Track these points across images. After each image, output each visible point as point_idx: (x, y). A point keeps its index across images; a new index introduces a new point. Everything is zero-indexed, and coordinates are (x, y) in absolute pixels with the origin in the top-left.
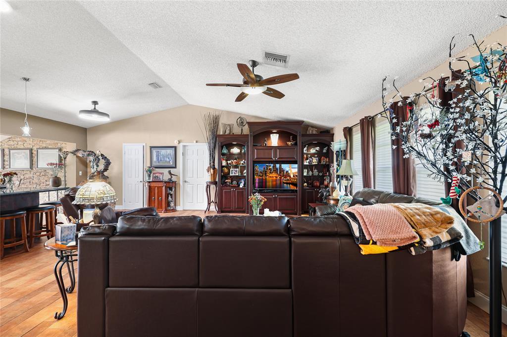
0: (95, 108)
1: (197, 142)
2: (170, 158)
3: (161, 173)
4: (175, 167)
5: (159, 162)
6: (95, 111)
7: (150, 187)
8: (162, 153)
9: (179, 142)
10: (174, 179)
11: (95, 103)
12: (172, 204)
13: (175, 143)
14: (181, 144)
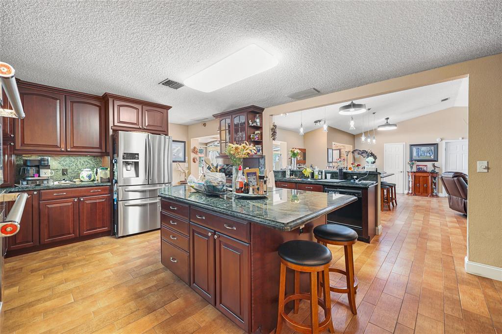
0: (387, 122)
1: (463, 139)
2: (431, 154)
3: (425, 166)
4: (437, 161)
5: (419, 157)
6: (388, 124)
7: (415, 176)
8: (422, 150)
9: (442, 140)
10: (437, 170)
11: (387, 119)
12: (435, 191)
13: (437, 141)
14: (444, 142)
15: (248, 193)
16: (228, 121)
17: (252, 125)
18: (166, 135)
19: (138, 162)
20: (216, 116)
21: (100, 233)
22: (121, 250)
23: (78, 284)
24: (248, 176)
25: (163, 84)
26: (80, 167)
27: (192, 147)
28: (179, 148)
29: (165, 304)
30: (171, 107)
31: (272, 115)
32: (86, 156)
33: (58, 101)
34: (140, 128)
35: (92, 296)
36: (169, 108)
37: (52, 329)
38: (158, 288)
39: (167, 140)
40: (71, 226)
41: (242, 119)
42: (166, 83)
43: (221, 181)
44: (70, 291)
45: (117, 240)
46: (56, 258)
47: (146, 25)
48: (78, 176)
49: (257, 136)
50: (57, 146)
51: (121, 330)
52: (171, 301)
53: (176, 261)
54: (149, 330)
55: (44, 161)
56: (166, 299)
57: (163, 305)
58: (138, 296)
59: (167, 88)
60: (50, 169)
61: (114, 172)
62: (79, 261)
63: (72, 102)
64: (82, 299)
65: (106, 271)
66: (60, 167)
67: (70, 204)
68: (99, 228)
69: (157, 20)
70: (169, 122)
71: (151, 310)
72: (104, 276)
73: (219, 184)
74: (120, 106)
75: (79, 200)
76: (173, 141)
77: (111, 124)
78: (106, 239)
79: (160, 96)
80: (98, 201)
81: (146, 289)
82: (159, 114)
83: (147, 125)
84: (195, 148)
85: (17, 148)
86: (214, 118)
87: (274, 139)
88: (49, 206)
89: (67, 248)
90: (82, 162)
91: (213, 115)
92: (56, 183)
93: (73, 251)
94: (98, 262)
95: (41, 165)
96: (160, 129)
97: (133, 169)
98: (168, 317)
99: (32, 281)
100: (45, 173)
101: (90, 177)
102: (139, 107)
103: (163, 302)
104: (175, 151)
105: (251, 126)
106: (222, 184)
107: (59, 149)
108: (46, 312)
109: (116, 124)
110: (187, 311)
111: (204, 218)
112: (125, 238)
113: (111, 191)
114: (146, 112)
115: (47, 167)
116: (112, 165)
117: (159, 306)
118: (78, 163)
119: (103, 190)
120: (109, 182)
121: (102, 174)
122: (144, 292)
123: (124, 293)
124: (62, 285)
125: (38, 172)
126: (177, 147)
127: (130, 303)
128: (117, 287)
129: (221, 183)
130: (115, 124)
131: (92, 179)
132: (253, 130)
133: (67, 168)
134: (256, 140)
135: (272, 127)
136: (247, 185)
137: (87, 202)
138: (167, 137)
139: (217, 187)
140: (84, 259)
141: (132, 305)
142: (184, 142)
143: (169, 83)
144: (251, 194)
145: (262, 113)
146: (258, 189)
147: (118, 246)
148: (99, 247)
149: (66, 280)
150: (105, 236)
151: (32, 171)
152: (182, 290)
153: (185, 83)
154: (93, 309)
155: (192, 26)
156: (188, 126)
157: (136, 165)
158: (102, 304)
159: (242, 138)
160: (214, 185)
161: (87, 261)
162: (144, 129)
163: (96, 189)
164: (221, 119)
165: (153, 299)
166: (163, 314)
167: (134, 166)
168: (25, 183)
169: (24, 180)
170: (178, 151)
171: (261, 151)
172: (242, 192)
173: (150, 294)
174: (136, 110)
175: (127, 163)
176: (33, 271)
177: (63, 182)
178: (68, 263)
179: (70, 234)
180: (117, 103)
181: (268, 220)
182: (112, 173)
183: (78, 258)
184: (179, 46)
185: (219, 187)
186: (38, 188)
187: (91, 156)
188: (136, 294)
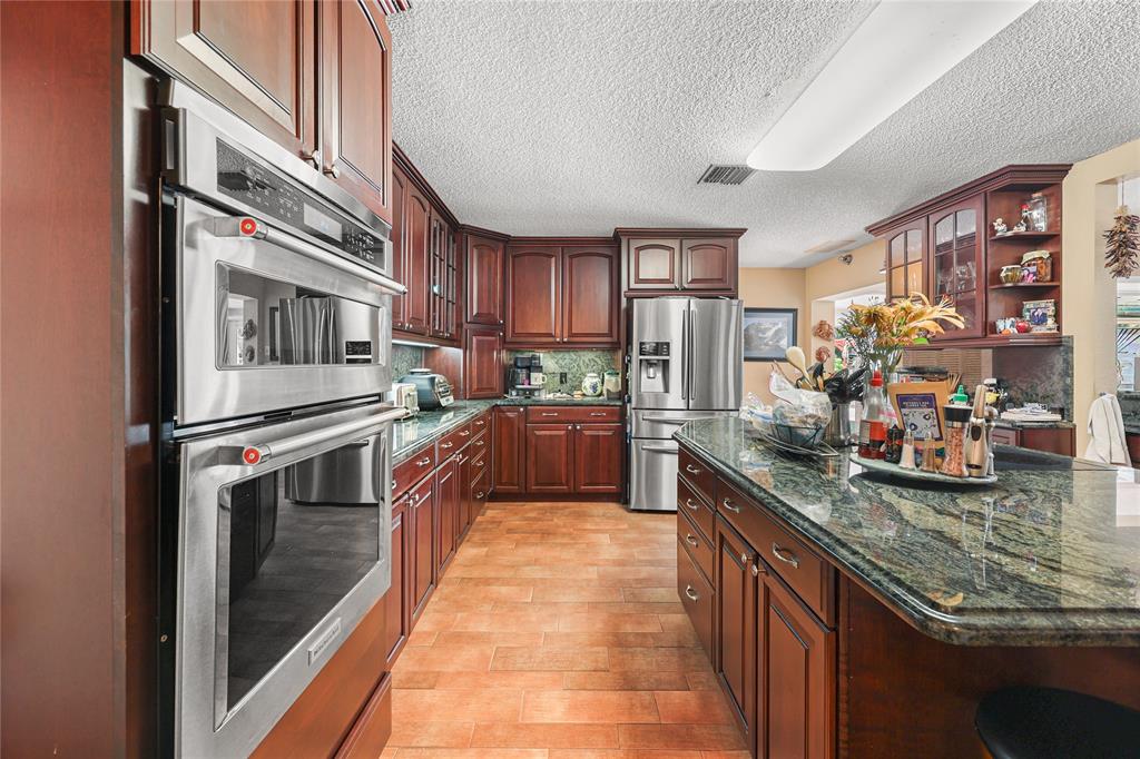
15: (897, 461)
16: (916, 237)
17: (1009, 234)
18: (731, 298)
19: (668, 361)
20: (874, 230)
21: (604, 493)
22: (627, 536)
23: (547, 574)
24: (904, 407)
25: (706, 180)
26: (584, 370)
27: (815, 322)
28: (780, 326)
29: (658, 686)
30: (746, 230)
31: (1113, 181)
32: (591, 349)
33: (553, 259)
34: (676, 289)
35: (555, 603)
36: (741, 232)
37: (492, 633)
38: (660, 644)
39: (734, 309)
40: (563, 471)
41: (968, 222)
42: (710, 176)
43: (811, 416)
44: (532, 582)
45: (626, 513)
46: (539, 520)
47: (625, 65)
48: (578, 387)
49: (1033, 269)
50: (550, 335)
51: (568, 693)
52: (672, 686)
53: (694, 598)
54: (609, 726)
55: (535, 359)
56: (664, 676)
57: (654, 687)
58: (619, 642)
59: (716, 188)
60: (541, 371)
61: (627, 381)
62: (564, 535)
63: (571, 257)
64: (542, 603)
65: (590, 569)
66: (558, 370)
67: (563, 432)
68: (604, 484)
69: (640, 40)
70: (740, 266)
71: (628, 684)
72: (585, 576)
73: (805, 422)
74: (639, 249)
75: (575, 427)
76: (747, 310)
77: (624, 287)
78: (613, 508)
79: (711, 209)
80: (601, 433)
81: (638, 634)
82: (716, 253)
83: (690, 280)
84: (822, 324)
85: (508, 340)
86: (872, 237)
87: (1119, 273)
88: (537, 433)
89: (557, 508)
90: (587, 361)
91: (867, 229)
92: (551, 396)
93: (561, 514)
94: (584, 546)
95: (532, 366)
96: (719, 286)
97: (659, 375)
98: (652, 719)
99: (502, 546)
100: (537, 379)
101: (594, 388)
102: (674, 243)
103: (656, 680)
104: (770, 334)
105: (1003, 240)
106: (815, 424)
107: (551, 339)
108: (497, 602)
109: (633, 286)
110: (697, 731)
111: (737, 510)
112: (641, 515)
113: (622, 416)
114: (690, 252)
115: (539, 369)
116: (626, 368)
117: (645, 685)
118: (581, 364)
119: (609, 413)
120: (619, 399)
121: (612, 383)
122: (631, 638)
123: (598, 624)
124: (528, 568)
125: (529, 377)
126: (775, 324)
127: (600, 649)
128: (594, 606)
129: (811, 421)
130: (631, 287)
131: (598, 393)
132: (1012, 252)
133: (566, 371)
134: (1029, 281)
135: (1112, 224)
136: (897, 435)
137: (587, 433)
138: (734, 302)
139: (799, 431)
140: (570, 534)
141: (602, 653)
142: (794, 311)
143: (717, 175)
144: (907, 465)
145: (1059, 185)
146: (940, 453)
147: (626, 526)
148: (597, 520)
149: (536, 562)
150: (613, 502)
151: (522, 374)
152: (704, 674)
153: (751, 163)
154: (547, 629)
155: (716, 10)
156: (804, 269)
157: (666, 364)
158: (562, 626)
159: (968, 282)
160: (792, 424)
161: (573, 539)
162: (684, 289)
163: (599, 412)
164: (892, 233)
165: (642, 662)
166: (646, 708)
167: (661, 368)
168: (514, 393)
169: (514, 388)
170: (777, 332)
171: (1050, 322)
172: (881, 456)
173: (639, 649)
174: (667, 253)
175: (650, 364)
176: (510, 531)
177: (559, 394)
178: (549, 534)
179: (561, 484)
180: (636, 243)
181: (881, 569)
182: (625, 382)
183: (564, 530)
184: (705, 77)
185: (806, 432)
186: (526, 402)
187: (598, 349)
188: (616, 635)
